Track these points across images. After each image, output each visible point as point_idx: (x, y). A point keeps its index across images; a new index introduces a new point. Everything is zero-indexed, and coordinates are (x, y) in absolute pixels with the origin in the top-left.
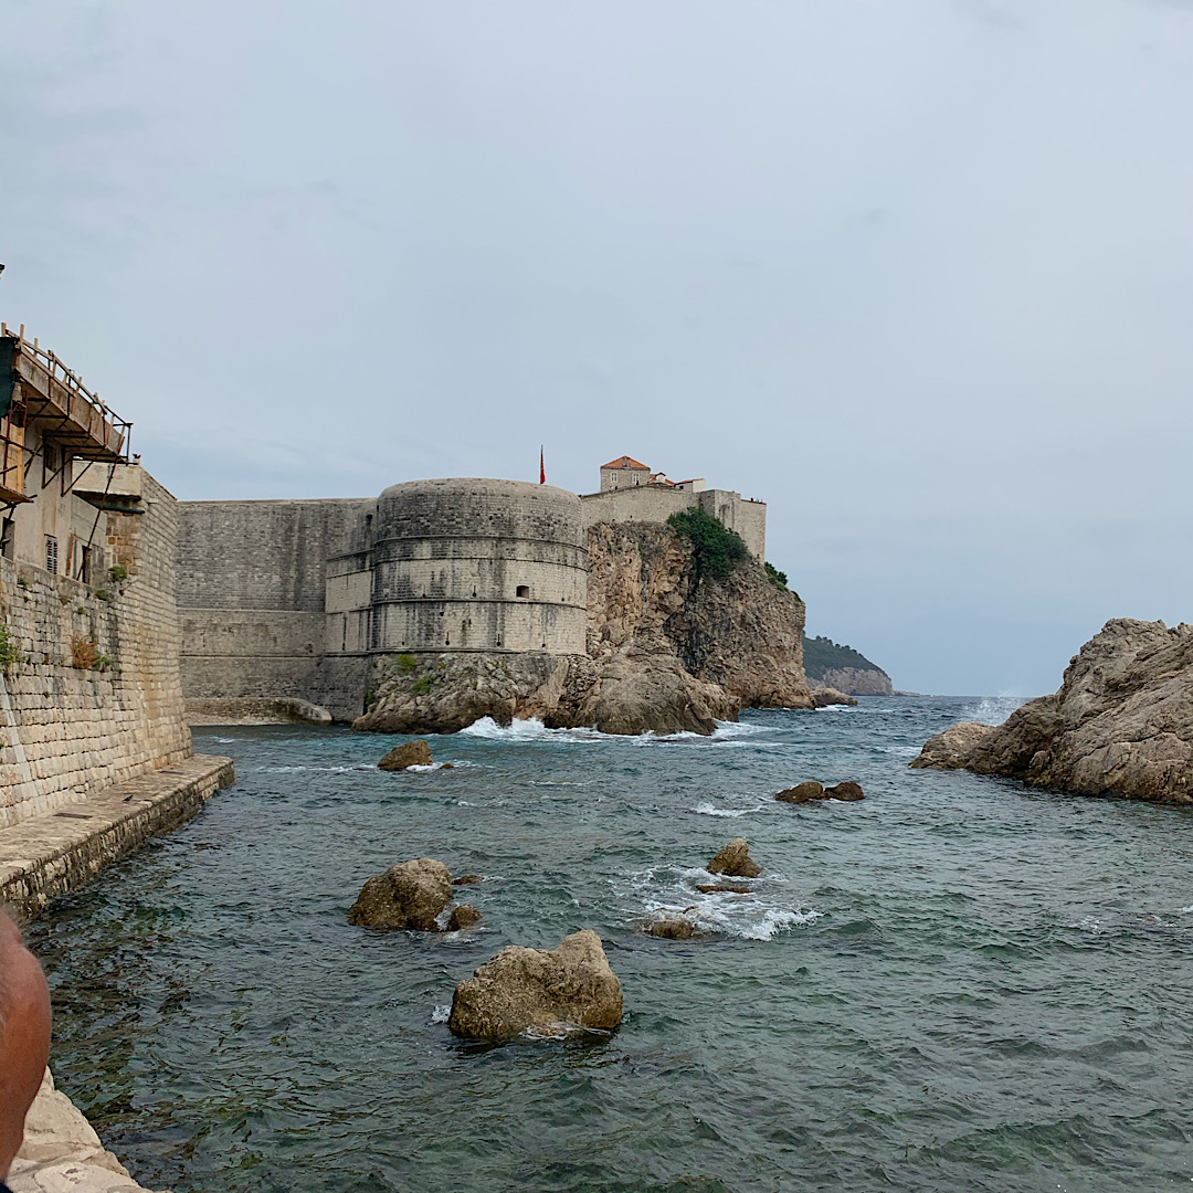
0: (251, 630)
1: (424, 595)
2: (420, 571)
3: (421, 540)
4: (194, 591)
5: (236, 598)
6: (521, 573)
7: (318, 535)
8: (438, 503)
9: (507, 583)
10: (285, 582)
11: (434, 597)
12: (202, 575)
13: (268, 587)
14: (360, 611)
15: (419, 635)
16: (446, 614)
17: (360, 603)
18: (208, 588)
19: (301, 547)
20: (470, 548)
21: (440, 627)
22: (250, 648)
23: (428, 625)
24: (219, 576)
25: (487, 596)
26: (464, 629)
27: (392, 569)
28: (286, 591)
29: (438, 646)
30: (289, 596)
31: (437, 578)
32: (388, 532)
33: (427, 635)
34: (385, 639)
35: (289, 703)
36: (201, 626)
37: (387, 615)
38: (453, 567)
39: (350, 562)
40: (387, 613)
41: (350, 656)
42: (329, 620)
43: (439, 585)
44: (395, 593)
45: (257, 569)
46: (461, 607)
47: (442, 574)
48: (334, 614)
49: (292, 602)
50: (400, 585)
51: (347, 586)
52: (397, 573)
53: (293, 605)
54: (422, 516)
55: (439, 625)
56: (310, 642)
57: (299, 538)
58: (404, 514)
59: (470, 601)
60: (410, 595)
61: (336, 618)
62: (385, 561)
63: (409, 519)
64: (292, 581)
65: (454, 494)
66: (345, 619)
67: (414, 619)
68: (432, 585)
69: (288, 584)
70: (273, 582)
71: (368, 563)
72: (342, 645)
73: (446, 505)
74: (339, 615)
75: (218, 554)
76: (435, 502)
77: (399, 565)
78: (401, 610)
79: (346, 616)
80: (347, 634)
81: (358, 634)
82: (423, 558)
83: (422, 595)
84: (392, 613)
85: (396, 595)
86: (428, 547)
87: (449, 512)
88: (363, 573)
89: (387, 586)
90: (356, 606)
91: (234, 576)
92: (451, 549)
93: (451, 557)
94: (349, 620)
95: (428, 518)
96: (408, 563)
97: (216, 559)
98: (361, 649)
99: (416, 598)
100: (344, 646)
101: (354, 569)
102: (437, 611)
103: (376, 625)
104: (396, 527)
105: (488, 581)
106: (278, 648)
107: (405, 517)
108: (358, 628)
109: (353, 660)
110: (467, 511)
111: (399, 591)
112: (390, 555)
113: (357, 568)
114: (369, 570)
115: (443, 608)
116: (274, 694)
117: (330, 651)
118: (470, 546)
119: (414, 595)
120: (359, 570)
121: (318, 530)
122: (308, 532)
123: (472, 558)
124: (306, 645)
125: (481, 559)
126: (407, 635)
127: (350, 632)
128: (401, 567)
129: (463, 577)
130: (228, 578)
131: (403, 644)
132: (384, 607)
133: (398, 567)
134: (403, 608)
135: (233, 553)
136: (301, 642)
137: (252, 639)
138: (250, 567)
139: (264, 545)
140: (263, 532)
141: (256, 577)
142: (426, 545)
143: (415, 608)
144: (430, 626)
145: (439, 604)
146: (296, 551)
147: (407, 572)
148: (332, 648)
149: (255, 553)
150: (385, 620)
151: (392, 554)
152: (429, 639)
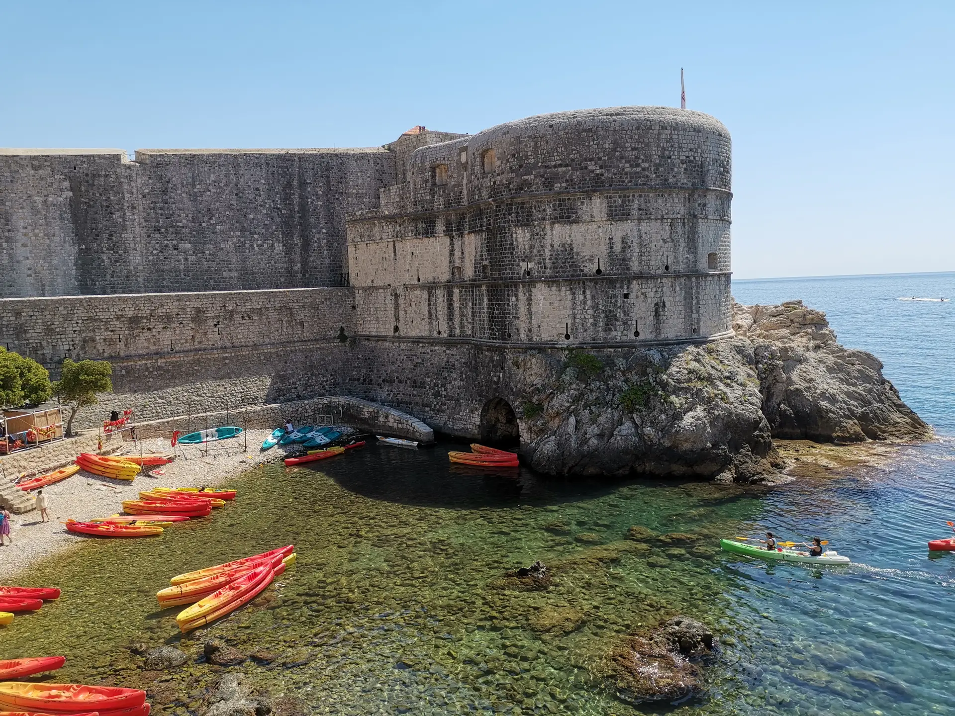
0: (273, 315)
1: (599, 271)
2: (591, 238)
3: (590, 195)
4: (182, 267)
5: (235, 274)
6: (711, 237)
7: (320, 193)
8: (615, 142)
9: (700, 249)
10: (289, 250)
11: (614, 272)
12: (188, 246)
13: (270, 258)
14: (431, 288)
15: (595, 325)
16: (632, 295)
17: (427, 276)
18: (199, 262)
19: (303, 208)
20: (659, 204)
21: (626, 313)
22: (275, 337)
23: (607, 312)
24: (211, 246)
25: (681, 267)
26: (657, 314)
27: (538, 237)
28: (291, 261)
29: (624, 338)
30: (296, 268)
31: (618, 247)
33: (607, 325)
34: (530, 330)
35: (342, 403)
36: (213, 315)
37: (533, 298)
38: (639, 230)
39: (400, 226)
40: (530, 295)
41: (413, 342)
42: (359, 296)
43: (621, 257)
44: (545, 268)
45: (256, 236)
46: (652, 285)
47: (624, 240)
48: (370, 288)
49: (300, 276)
50: (555, 257)
51: (395, 255)
52: (548, 241)
53: (301, 279)
54: (591, 160)
55: (625, 311)
56: (340, 324)
57: (299, 198)
58: (556, 159)
59: (661, 277)
60: (576, 271)
61: (373, 294)
62: (521, 225)
63: (567, 166)
64: (298, 250)
65: (638, 128)
66: (396, 296)
67: (585, 303)
68: (609, 256)
69: (293, 253)
70: (275, 252)
71: (440, 227)
72: (393, 327)
73: (627, 145)
74: (382, 291)
75: (206, 219)
76: (609, 141)
77: (552, 230)
78: (560, 291)
79: (398, 292)
80: (401, 313)
81: (427, 316)
82: (593, 219)
83: (594, 271)
84: (542, 295)
85: (548, 271)
86: (601, 204)
87: (631, 154)
88: (431, 239)
89: (527, 258)
90: (419, 280)
91: (228, 246)
92: (636, 206)
93: (636, 217)
94: (403, 297)
95: (600, 162)
96: (568, 227)
97: (204, 225)
98: (435, 334)
99: (586, 275)
100: (396, 329)
101: (410, 234)
102: (619, 292)
103: (501, 309)
104: (542, 176)
105: (681, 249)
106: (307, 335)
107: (559, 162)
108: (425, 308)
109: (423, 347)
110: (655, 153)
111: (554, 267)
112: (531, 215)
113: (417, 234)
114: (445, 235)
115: (628, 288)
116: (312, 391)
117: (368, 333)
118: (660, 201)
119: (582, 271)
120: (421, 237)
121: (320, 186)
122: (309, 189)
123: (662, 219)
124: (337, 328)
125: (672, 219)
126: (573, 324)
127: (408, 312)
128: (554, 232)
129: (653, 244)
130: (222, 249)
131: (567, 337)
132: (524, 287)
133: (549, 233)
134: (563, 289)
135: (224, 216)
136: (331, 325)
137: (276, 326)
138: (247, 233)
139: (261, 206)
140: (258, 189)
141: (255, 246)
142: (598, 201)
143: (584, 288)
144: (610, 312)
145: (622, 282)
146: (298, 212)
147: (567, 238)
148: (371, 330)
149: (251, 216)
150: (529, 305)
151: (537, 215)
152: (610, 330)
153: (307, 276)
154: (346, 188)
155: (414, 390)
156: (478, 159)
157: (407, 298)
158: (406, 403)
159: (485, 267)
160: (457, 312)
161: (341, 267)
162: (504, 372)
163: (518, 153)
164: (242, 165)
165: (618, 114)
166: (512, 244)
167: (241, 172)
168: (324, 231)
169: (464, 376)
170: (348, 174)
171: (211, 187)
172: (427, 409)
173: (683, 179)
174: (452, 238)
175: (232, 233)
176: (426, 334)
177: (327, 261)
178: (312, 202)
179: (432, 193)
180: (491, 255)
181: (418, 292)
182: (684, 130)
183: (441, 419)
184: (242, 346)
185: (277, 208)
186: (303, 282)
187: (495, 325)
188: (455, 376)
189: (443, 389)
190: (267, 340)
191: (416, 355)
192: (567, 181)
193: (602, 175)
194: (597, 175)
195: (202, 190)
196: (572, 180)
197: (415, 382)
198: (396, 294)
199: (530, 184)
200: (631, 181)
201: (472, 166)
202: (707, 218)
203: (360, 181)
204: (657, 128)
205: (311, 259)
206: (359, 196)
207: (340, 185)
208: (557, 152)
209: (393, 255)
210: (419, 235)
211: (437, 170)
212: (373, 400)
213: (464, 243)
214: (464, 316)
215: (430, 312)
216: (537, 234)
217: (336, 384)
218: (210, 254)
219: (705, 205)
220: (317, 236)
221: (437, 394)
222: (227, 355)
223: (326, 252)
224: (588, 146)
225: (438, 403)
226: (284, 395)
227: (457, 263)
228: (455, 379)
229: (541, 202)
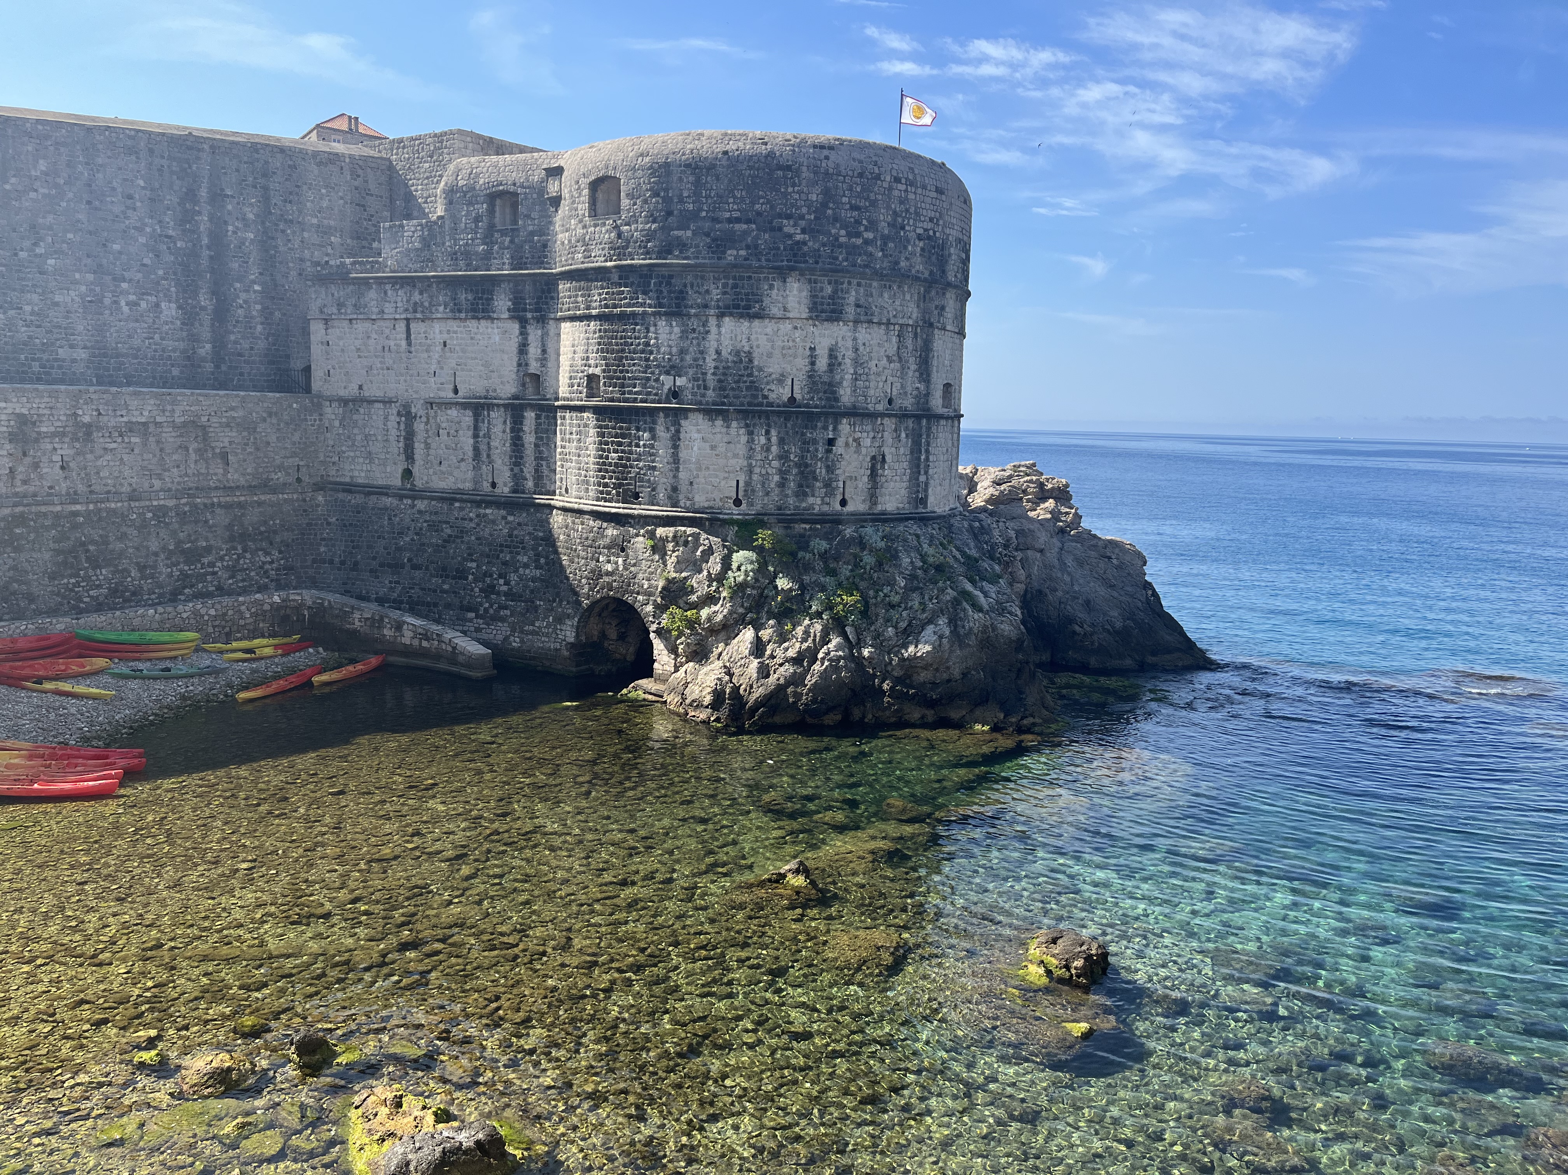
0: (169, 437)
1: (792, 399)
2: (781, 344)
3: (782, 274)
5: (82, 354)
6: (947, 358)
7: (251, 216)
8: (826, 192)
9: (934, 377)
10: (189, 317)
11: (815, 403)
13: (153, 329)
14: (480, 406)
16: (840, 442)
17: (472, 385)
18: (11, 325)
19: (218, 240)
20: (885, 301)
21: (830, 469)
22: (173, 478)
23: (801, 466)
24: (35, 297)
25: (908, 403)
28: (194, 339)
29: (825, 508)
30: (202, 352)
31: (822, 363)
33: (800, 486)
34: (675, 489)
35: (309, 603)
36: (52, 429)
37: (682, 436)
38: (855, 339)
39: (421, 293)
40: (678, 431)
41: (442, 499)
42: (331, 412)
43: (826, 379)
44: (706, 388)
45: (124, 285)
46: (869, 428)
47: (832, 354)
48: (354, 401)
49: (209, 367)
50: (723, 372)
51: (409, 344)
52: (711, 344)
53: (213, 373)
54: (789, 217)
55: (828, 467)
56: (296, 461)
57: (211, 220)
58: (730, 210)
59: (883, 415)
60: (755, 397)
61: (362, 410)
62: (666, 314)
63: (748, 221)
64: (206, 318)
65: (861, 175)
66: (407, 416)
67: (768, 450)
68: (810, 377)
69: (197, 324)
70: (163, 318)
71: (502, 303)
72: (400, 471)
73: (845, 200)
74: (381, 405)
75: (27, 244)
76: (818, 189)
77: (719, 326)
78: (728, 427)
79: (413, 410)
80: (419, 448)
81: (470, 453)
82: (788, 315)
83: (785, 398)
84: (699, 431)
85: (710, 393)
86: (800, 291)
87: (850, 216)
88: (483, 323)
89: (673, 370)
90: (456, 391)
91: (70, 297)
92: (852, 299)
93: (851, 317)
94: (424, 419)
95: (803, 223)
96: (746, 324)
97: (23, 255)
98: (486, 486)
99: (771, 405)
100: (408, 474)
101: (441, 308)
102: (821, 435)
103: (623, 452)
104: (707, 235)
105: (911, 374)
106: (234, 476)
107: (736, 214)
108: (467, 441)
109: (461, 509)
110: (883, 218)
111: (721, 386)
112: (684, 299)
113: (456, 311)
114: (511, 318)
115: (835, 429)
116: (243, 580)
117: (348, 480)
118: (886, 295)
119: (766, 397)
120: (463, 315)
121: (251, 204)
122: (230, 207)
123: (889, 323)
124: (289, 467)
125: (901, 325)
126: (748, 484)
127: (434, 446)
128: (723, 330)
129: (874, 363)
130: (57, 304)
131: (737, 502)
132: (666, 416)
133: (714, 330)
134: (734, 424)
135: (64, 242)
136: (278, 462)
137: (175, 457)
138: (108, 278)
139: (135, 228)
140: (130, 197)
141: (123, 303)
142: (796, 285)
143: (769, 425)
144: (807, 465)
145: (826, 421)
146: (209, 248)
147: (744, 342)
148: (356, 474)
149: (116, 247)
150: (676, 447)
151: (693, 297)
152: (805, 495)
153: (224, 368)
154: (300, 212)
155: (444, 582)
156: (586, 192)
157: (432, 421)
158: (428, 604)
159: (592, 378)
160: (529, 451)
161: (288, 357)
162: (627, 556)
163: (666, 190)
164: (100, 147)
165: (831, 148)
166: (647, 344)
167: (100, 161)
168: (257, 288)
169: (542, 561)
170: (305, 187)
171: (37, 184)
172: (471, 615)
173: (919, 266)
174: (523, 323)
175: (77, 276)
176: (468, 486)
177: (261, 345)
178: (235, 233)
179: (488, 239)
180: (605, 358)
181: (453, 413)
182: (924, 187)
183: (499, 632)
184: (108, 492)
185: (170, 237)
186: (216, 379)
187: (611, 478)
188: (525, 559)
189: (502, 581)
190: (157, 484)
191: (447, 523)
192: (748, 247)
193: (805, 243)
194: (798, 242)
195: (20, 188)
196: (756, 247)
197: (444, 569)
198: (409, 413)
199: (685, 245)
200: (846, 260)
201: (573, 202)
202: (944, 329)
203: (325, 204)
204: (888, 178)
205: (232, 337)
206: (324, 231)
207: (289, 207)
208: (734, 197)
209: (404, 343)
210: (460, 311)
211: (498, 202)
212: (360, 598)
213: (547, 334)
214: (542, 459)
215: (476, 450)
216: (694, 330)
217: (290, 569)
218: (32, 313)
219: (943, 308)
220: (243, 296)
221: (490, 590)
222: (78, 507)
223: (259, 328)
224: (785, 194)
225: (491, 606)
226: (192, 586)
227: (534, 367)
228: (526, 566)
229: (703, 278)
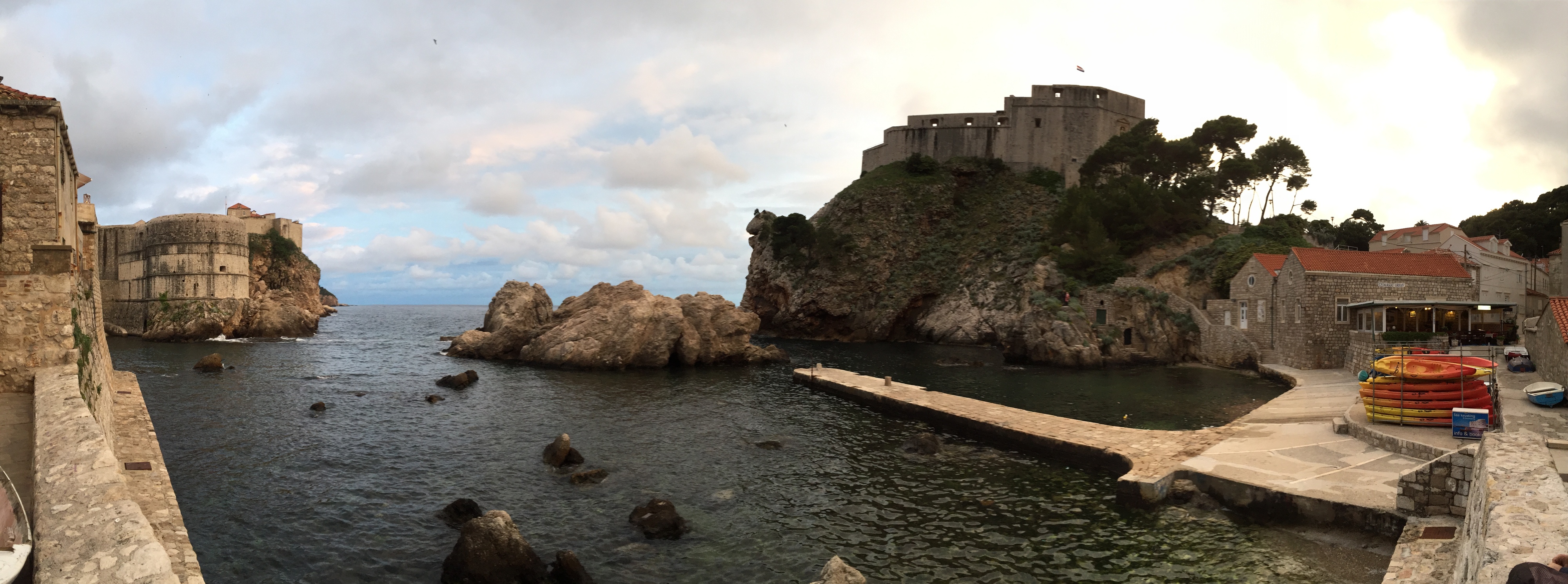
1: (174, 272)
2: (172, 259)
3: (172, 244)
6: (222, 260)
8: (180, 226)
9: (215, 265)
11: (179, 272)
15: (171, 291)
16: (185, 281)
17: (138, 276)
20: (196, 248)
23: (177, 286)
25: (206, 271)
26: (195, 288)
27: (157, 259)
31: (181, 263)
32: (154, 241)
34: (154, 294)
38: (189, 258)
43: (182, 267)
46: (193, 277)
47: (183, 261)
54: (173, 232)
55: (183, 287)
58: (162, 232)
59: (198, 274)
61: (124, 283)
62: (154, 255)
63: (166, 234)
66: (130, 283)
67: (170, 283)
68: (178, 267)
73: (184, 227)
74: (127, 282)
78: (163, 279)
81: (137, 291)
82: (173, 253)
86: (175, 248)
87: (186, 230)
89: (154, 267)
92: (188, 249)
93: (187, 253)
95: (176, 233)
96: (166, 256)
99: (171, 274)
100: (129, 296)
102: (181, 279)
108: (137, 288)
109: (135, 303)
110: (194, 229)
111: (162, 271)
115: (184, 278)
119: (169, 272)
123: (199, 253)
126: (167, 292)
128: (162, 258)
129: (195, 263)
132: (155, 278)
143: (170, 278)
145: (182, 276)
147: (166, 260)
161: (118, 272)
162: (147, 310)
163: (153, 229)
169: (143, 313)
176: (136, 298)
192: (166, 239)
193: (176, 237)
200: (186, 240)
202: (219, 253)
213: (145, 262)
219: (217, 248)
224: (173, 227)
227: (144, 270)
